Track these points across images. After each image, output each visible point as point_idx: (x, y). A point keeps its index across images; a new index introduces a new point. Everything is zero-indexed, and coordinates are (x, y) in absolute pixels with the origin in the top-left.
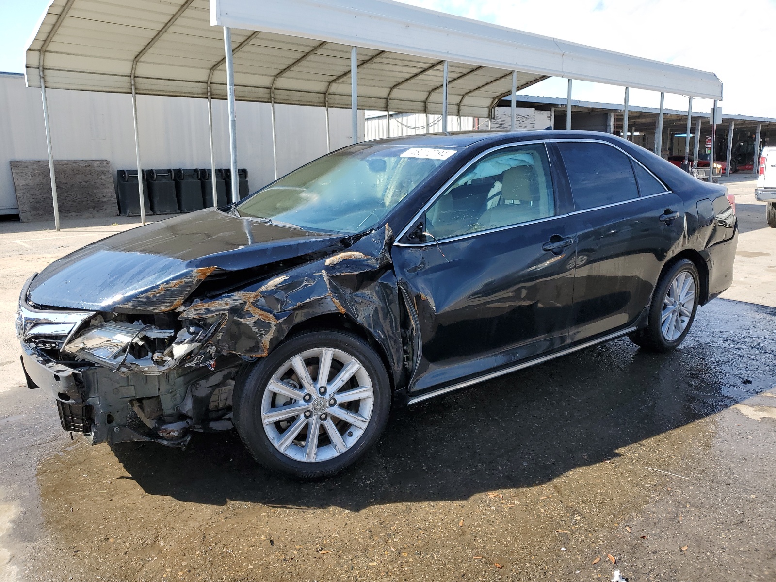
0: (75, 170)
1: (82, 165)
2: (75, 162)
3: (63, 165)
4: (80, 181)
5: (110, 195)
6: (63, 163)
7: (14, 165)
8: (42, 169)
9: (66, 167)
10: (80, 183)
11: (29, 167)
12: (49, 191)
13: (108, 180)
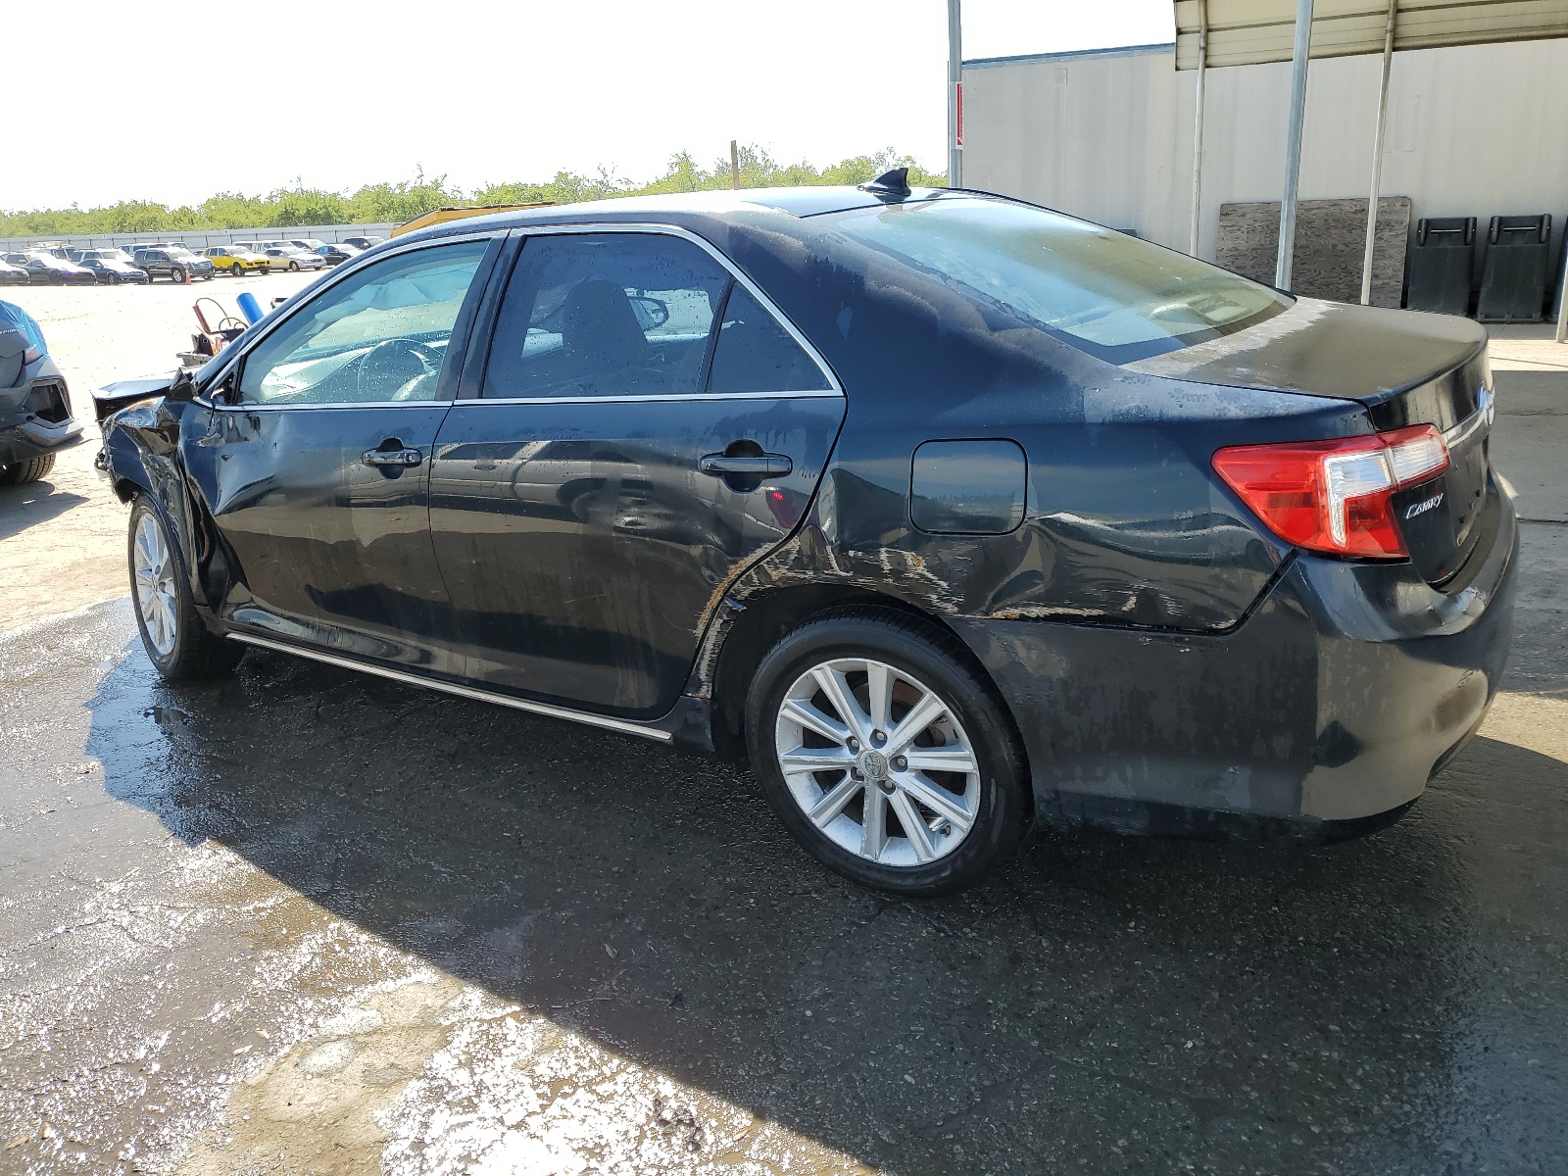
0: (1330, 221)
1: (1348, 209)
2: (1335, 203)
3: (1309, 210)
4: (1336, 242)
5: (1390, 272)
6: (1312, 205)
7: (1227, 211)
8: (1270, 218)
9: (1314, 215)
10: (1334, 246)
11: (1248, 216)
12: (1271, 260)
13: (1394, 241)
